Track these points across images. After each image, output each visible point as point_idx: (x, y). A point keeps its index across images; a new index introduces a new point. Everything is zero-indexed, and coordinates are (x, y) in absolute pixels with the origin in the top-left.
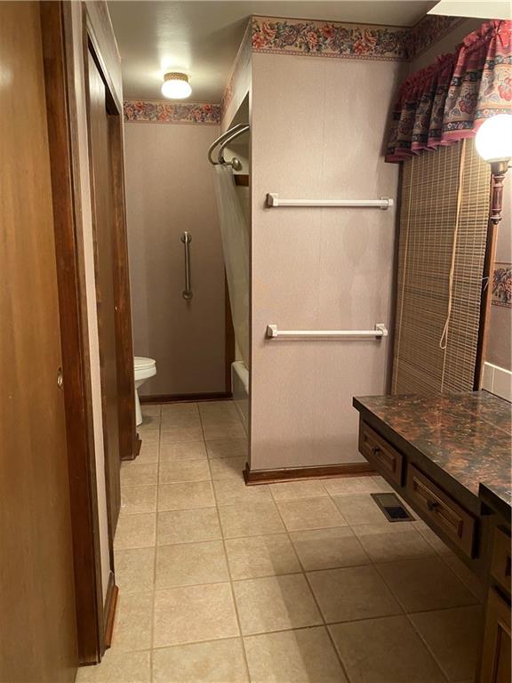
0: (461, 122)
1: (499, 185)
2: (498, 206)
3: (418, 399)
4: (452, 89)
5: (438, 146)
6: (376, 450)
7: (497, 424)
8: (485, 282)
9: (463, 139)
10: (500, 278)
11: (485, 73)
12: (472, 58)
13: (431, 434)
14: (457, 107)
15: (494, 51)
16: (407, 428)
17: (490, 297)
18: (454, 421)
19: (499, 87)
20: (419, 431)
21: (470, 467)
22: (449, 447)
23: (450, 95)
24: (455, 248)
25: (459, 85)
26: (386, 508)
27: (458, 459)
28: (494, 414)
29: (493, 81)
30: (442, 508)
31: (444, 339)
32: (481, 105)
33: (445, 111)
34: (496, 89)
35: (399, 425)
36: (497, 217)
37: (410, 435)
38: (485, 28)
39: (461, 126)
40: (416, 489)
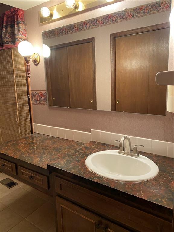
0: (10, 42)
1: (28, 65)
2: (29, 72)
3: (14, 142)
4: (4, 29)
5: (2, 49)
6: (3, 165)
7: (43, 143)
8: (28, 97)
9: (11, 48)
10: (33, 95)
11: (16, 26)
12: (10, 20)
13: (24, 153)
14: (7, 36)
15: (17, 19)
16: (14, 154)
17: (31, 102)
18: (30, 146)
19: (22, 31)
20: (19, 153)
21: (41, 160)
22: (32, 155)
23: (4, 31)
24: (16, 86)
25: (6, 28)
26: (6, 185)
27: (36, 159)
28: (41, 140)
29: (19, 29)
30: (34, 177)
31: (18, 118)
32: (17, 37)
33: (3, 37)
34: (21, 32)
35: (11, 153)
36: (29, 75)
37: (16, 156)
38: (12, 10)
39: (10, 43)
40: (23, 174)
